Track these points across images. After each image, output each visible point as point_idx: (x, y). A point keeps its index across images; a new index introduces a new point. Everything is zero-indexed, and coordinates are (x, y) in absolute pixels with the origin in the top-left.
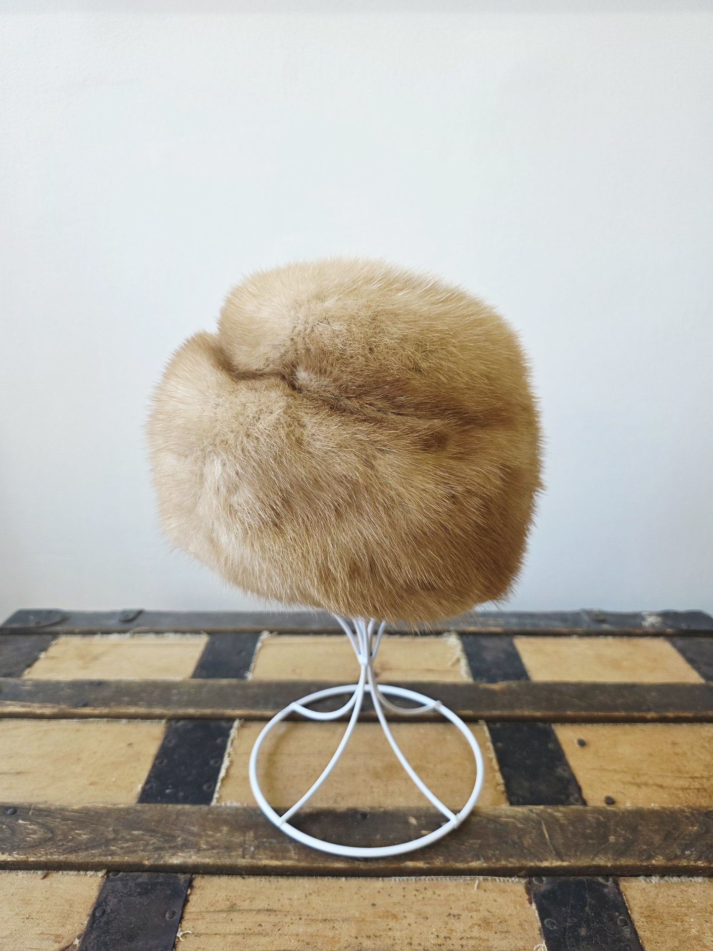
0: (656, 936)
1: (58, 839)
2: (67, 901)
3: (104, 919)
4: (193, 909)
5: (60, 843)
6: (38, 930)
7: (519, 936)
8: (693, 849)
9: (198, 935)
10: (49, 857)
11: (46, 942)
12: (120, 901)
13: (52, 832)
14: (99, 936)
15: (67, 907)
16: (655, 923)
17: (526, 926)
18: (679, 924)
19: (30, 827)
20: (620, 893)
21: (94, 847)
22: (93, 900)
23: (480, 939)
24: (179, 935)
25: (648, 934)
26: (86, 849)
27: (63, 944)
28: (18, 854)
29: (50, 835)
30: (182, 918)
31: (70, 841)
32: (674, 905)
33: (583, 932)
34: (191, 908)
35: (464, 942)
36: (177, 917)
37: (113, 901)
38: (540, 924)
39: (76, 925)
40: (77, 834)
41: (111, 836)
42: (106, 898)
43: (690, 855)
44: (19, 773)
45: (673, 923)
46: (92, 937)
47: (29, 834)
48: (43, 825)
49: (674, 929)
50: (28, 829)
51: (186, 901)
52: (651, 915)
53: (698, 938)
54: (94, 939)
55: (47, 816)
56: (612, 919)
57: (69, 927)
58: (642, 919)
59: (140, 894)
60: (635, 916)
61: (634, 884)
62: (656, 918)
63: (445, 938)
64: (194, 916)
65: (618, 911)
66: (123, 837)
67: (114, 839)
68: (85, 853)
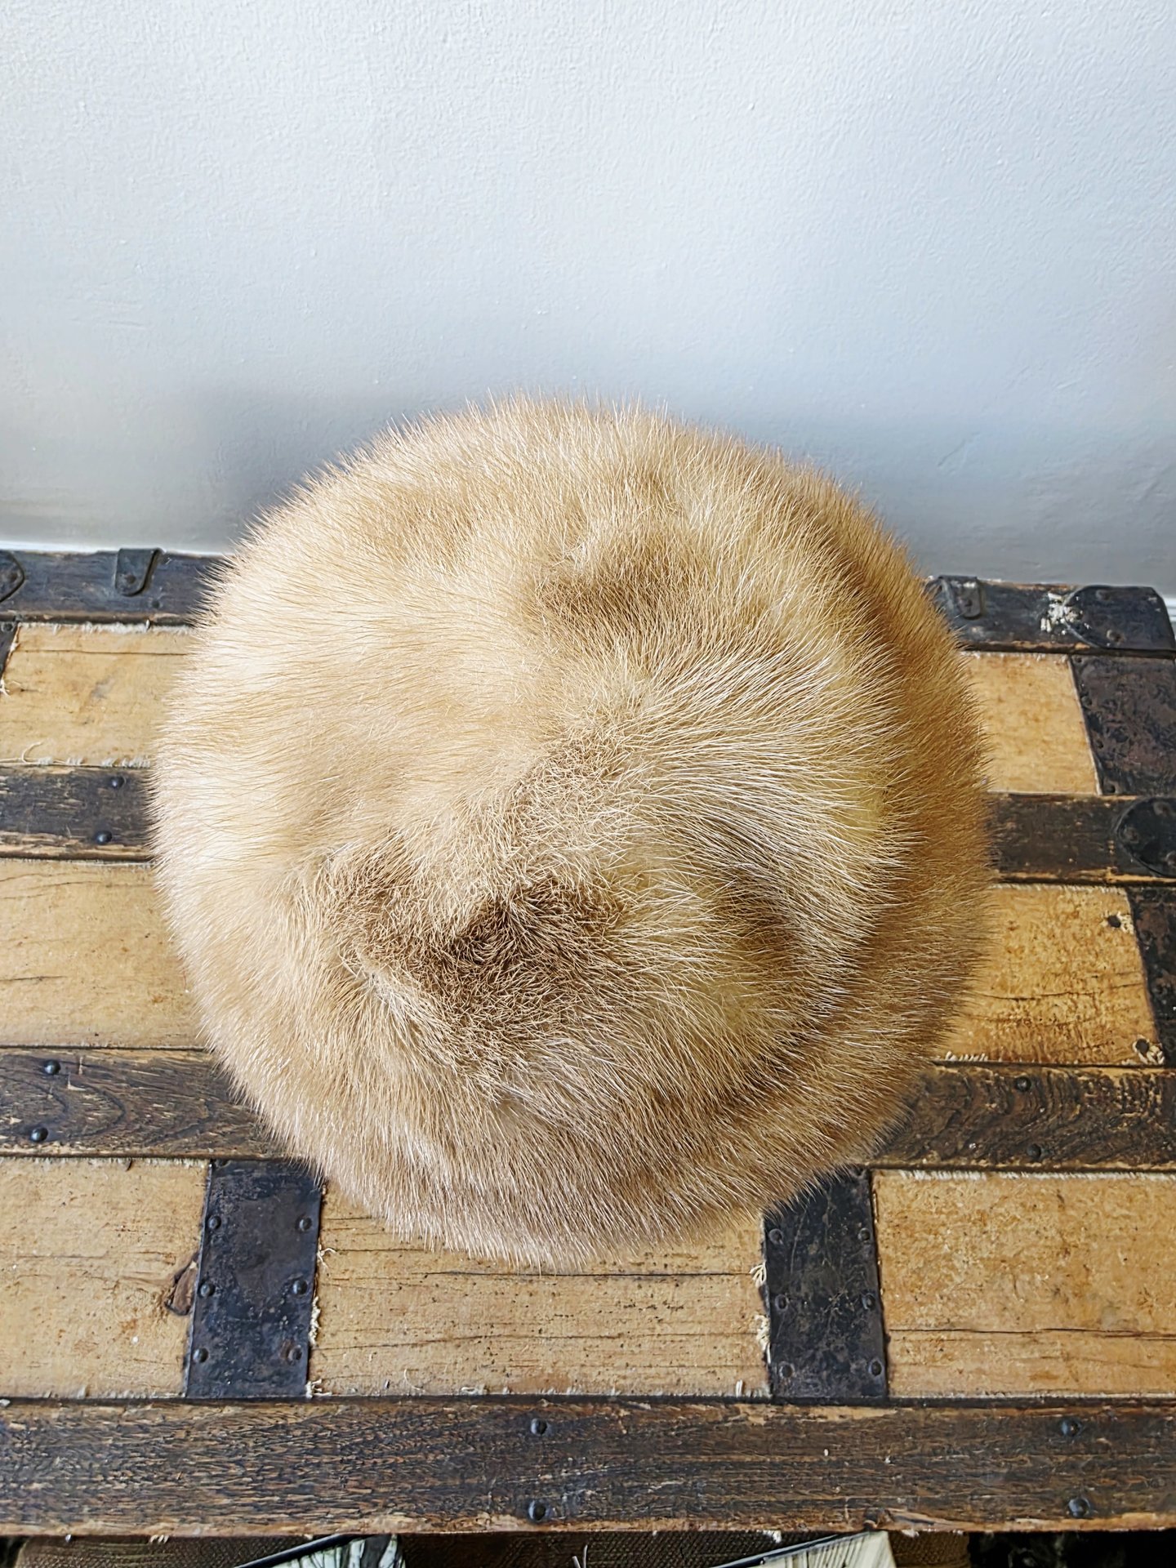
0: (899, 1254)
1: (132, 1118)
2: (168, 1204)
3: (222, 1230)
4: (333, 1216)
5: (137, 1126)
6: (141, 1247)
7: (735, 1253)
8: (981, 1141)
9: (344, 1252)
10: (127, 1149)
11: (155, 1265)
12: (236, 1207)
13: (121, 1107)
14: (220, 1257)
15: (169, 1213)
16: (904, 1235)
17: (746, 1238)
18: (932, 1237)
19: (88, 1097)
20: (871, 1194)
21: (185, 1133)
22: (202, 1203)
23: (689, 1256)
24: (320, 1254)
25: (890, 1252)
26: (175, 1136)
27: (177, 1268)
28: (82, 1145)
29: (119, 1113)
30: (320, 1228)
31: (149, 1122)
32: (934, 1210)
33: (813, 1250)
34: (329, 1214)
35: (668, 1261)
36: (314, 1228)
37: (226, 1208)
38: (763, 1237)
39: (187, 1240)
40: (156, 1109)
41: (205, 1115)
42: (217, 1201)
43: (974, 1150)
44: (41, 979)
45: (925, 1235)
46: (214, 1258)
47: (90, 1110)
48: (104, 1094)
49: (923, 1244)
50: (85, 1100)
51: (322, 1204)
52: (902, 1225)
53: (948, 1258)
54: (216, 1261)
55: (105, 1076)
56: (852, 1232)
57: (178, 1243)
58: (889, 1231)
59: (260, 1196)
60: (881, 1226)
61: (892, 1178)
62: (906, 1228)
63: (646, 1254)
64: (335, 1225)
65: (862, 1221)
66: (221, 1117)
67: (210, 1119)
68: (176, 1143)
